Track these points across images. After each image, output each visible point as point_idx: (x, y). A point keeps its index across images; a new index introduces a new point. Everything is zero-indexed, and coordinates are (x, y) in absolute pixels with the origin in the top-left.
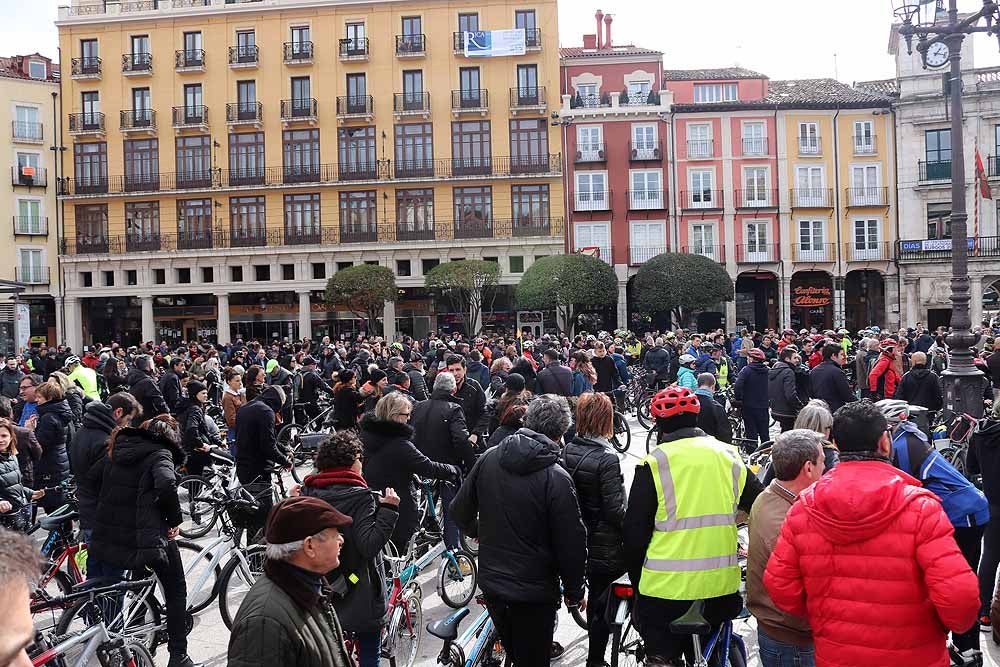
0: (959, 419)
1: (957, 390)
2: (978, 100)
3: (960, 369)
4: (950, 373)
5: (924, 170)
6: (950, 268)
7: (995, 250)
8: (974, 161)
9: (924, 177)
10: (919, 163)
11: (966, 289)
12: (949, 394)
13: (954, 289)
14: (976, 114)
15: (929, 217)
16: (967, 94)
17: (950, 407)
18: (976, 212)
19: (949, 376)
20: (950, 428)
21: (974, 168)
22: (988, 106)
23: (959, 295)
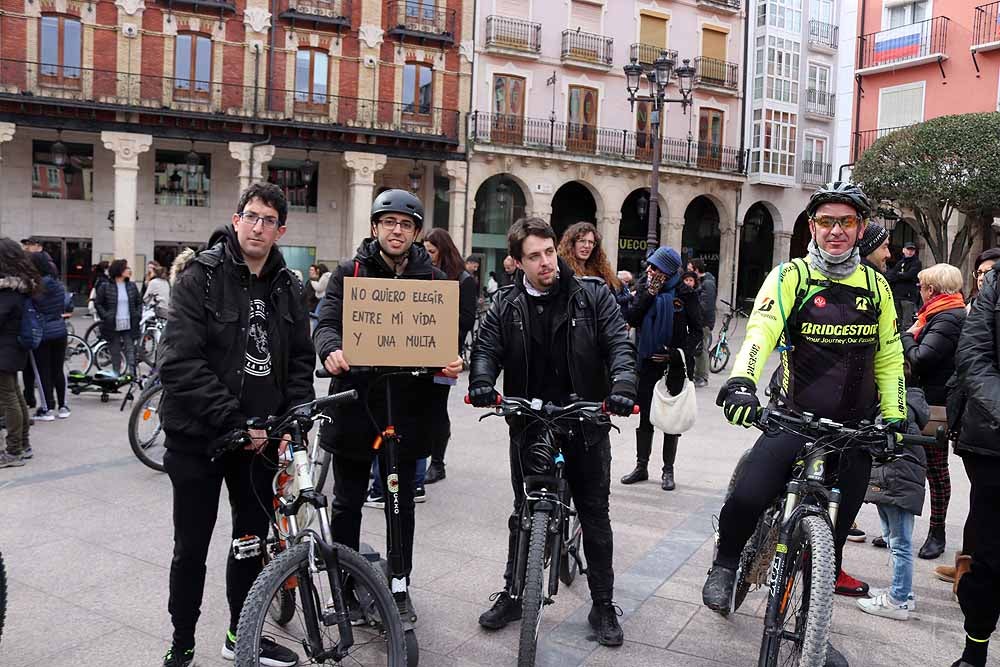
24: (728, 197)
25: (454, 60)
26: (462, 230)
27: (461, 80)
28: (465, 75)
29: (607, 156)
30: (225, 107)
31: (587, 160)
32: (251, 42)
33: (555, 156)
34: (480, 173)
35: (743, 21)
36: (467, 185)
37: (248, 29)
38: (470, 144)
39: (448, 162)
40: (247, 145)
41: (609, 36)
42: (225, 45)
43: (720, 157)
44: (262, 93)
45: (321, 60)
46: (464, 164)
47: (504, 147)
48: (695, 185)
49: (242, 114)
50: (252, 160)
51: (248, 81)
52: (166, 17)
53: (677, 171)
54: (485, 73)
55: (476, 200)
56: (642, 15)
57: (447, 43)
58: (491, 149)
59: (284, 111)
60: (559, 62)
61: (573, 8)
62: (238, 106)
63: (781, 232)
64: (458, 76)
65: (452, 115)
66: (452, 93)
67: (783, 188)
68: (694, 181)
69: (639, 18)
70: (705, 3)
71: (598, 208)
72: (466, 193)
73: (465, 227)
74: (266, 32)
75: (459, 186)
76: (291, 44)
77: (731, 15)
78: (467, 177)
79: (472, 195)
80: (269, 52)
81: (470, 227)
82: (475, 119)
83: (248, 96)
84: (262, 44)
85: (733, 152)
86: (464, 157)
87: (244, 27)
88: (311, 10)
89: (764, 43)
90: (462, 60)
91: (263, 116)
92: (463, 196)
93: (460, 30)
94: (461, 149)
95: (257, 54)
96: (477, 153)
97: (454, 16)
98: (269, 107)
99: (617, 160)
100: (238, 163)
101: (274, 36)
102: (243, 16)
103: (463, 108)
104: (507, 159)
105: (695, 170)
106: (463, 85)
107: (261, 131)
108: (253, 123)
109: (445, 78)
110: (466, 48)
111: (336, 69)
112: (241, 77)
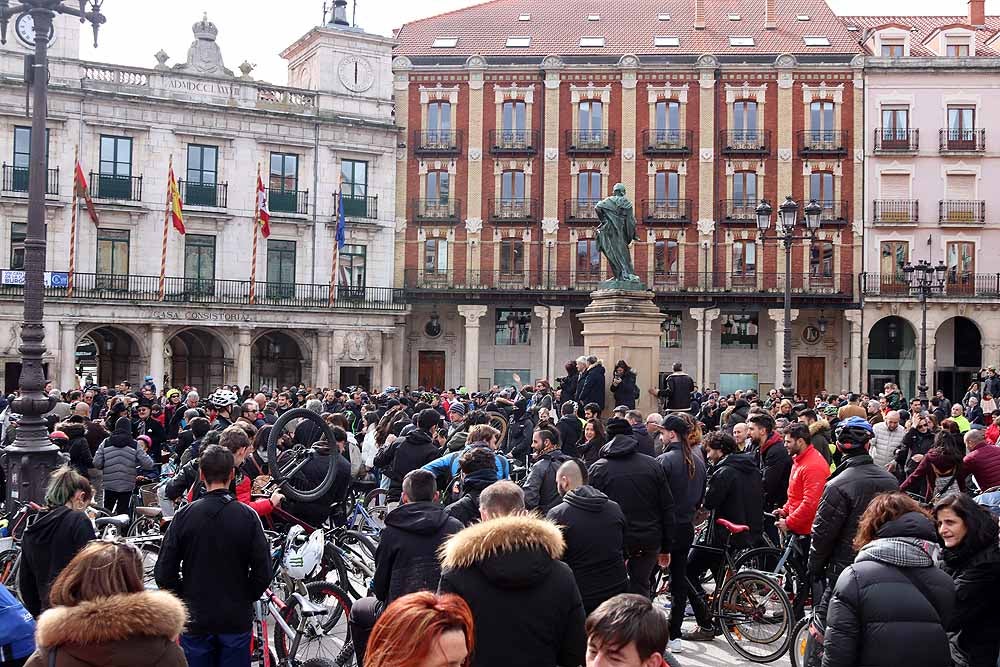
0: (24, 510)
1: (25, 472)
2: (82, 100)
3: (29, 443)
4: (16, 449)
5: (10, 177)
6: (21, 309)
7: (93, 291)
8: (73, 175)
9: (10, 186)
10: (4, 166)
11: (40, 338)
12: (15, 477)
13: (25, 338)
14: (78, 116)
15: (13, 240)
16: (70, 90)
17: (15, 494)
18: (73, 239)
19: (14, 453)
20: (12, 523)
21: (72, 184)
22: (93, 109)
23: (31, 346)
25: (848, 236)
26: (859, 360)
27: (854, 250)
28: (857, 246)
29: (983, 295)
30: (686, 286)
31: (963, 301)
32: (702, 241)
33: (934, 300)
34: (872, 317)
36: (862, 326)
37: (700, 233)
38: (862, 296)
39: (846, 311)
40: (702, 310)
41: (982, 199)
42: (686, 245)
44: (710, 276)
45: (750, 248)
46: (860, 311)
47: (890, 297)
49: (697, 290)
50: (704, 319)
51: (701, 269)
52: (649, 232)
54: (874, 243)
55: (869, 336)
57: (843, 224)
58: (879, 300)
59: (725, 286)
60: (936, 226)
61: (948, 181)
62: (695, 285)
64: (852, 247)
65: (848, 277)
66: (848, 261)
72: (862, 333)
73: (861, 358)
74: (712, 234)
75: (856, 327)
76: (729, 240)
78: (863, 322)
79: (866, 334)
80: (714, 246)
81: (865, 357)
82: (865, 277)
83: (701, 277)
84: (709, 242)
86: (858, 306)
87: (698, 232)
88: (741, 216)
90: (855, 235)
91: (711, 291)
92: (859, 335)
93: (853, 213)
94: (856, 299)
95: (706, 249)
96: (867, 303)
97: (847, 205)
98: (714, 286)
99: (991, 298)
100: (696, 321)
101: (717, 236)
102: (697, 225)
103: (857, 270)
104: (893, 306)
106: (857, 254)
107: (710, 300)
108: (705, 295)
109: (841, 251)
110: (857, 226)
111: (760, 252)
112: (697, 265)
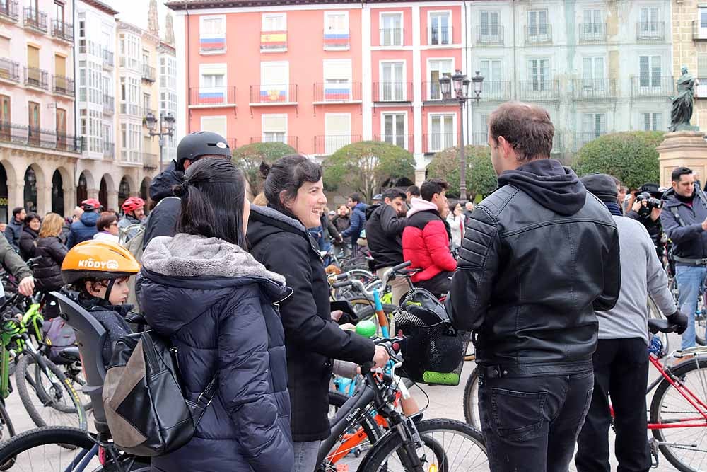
24: (70, 167)
29: (21, 144)
35: (72, 49)
41: (15, 61)
43: (65, 141)
48: (56, 160)
53: (51, 152)
56: (29, 46)
63: (94, 190)
67: (93, 160)
68: (56, 158)
69: (26, 47)
70: (57, 38)
71: (8, 178)
77: (67, 45)
85: (71, 138)
89: (85, 66)
99: (26, 146)
105: (54, 150)
